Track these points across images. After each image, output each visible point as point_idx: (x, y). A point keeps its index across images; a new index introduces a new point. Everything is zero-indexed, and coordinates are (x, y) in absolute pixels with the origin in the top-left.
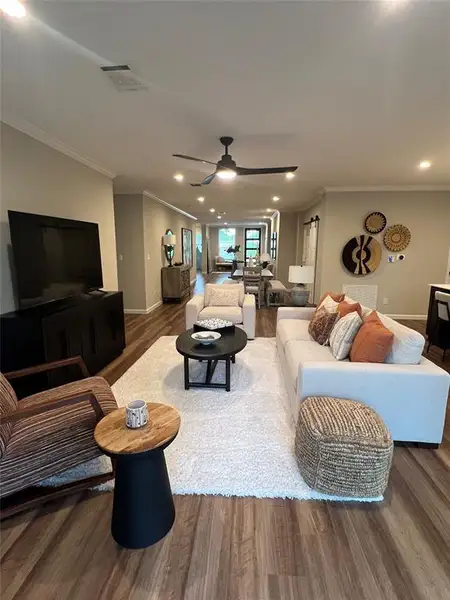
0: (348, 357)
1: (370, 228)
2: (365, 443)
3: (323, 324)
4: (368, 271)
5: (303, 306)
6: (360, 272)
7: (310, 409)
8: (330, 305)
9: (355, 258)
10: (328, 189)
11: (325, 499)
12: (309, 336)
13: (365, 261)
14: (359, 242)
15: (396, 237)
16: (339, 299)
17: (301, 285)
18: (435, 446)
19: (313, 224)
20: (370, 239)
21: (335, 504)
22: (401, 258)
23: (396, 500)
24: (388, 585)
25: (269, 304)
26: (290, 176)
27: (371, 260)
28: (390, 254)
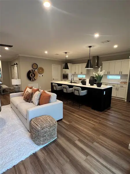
0: (39, 104)
1: (34, 68)
2: (52, 125)
3: (29, 96)
4: (35, 80)
5: (19, 92)
6: (33, 80)
7: (34, 122)
8: (29, 90)
9: (31, 76)
10: (20, 55)
11: (44, 146)
12: (24, 101)
13: (34, 77)
14: (31, 71)
15: (41, 70)
16: (31, 88)
17: (17, 85)
18: (62, 119)
19: (15, 66)
20: (34, 71)
21: (46, 146)
22: (43, 76)
23: (59, 136)
24: (65, 157)
25: (2, 93)
26: (7, 48)
27: (35, 76)
28: (40, 75)
